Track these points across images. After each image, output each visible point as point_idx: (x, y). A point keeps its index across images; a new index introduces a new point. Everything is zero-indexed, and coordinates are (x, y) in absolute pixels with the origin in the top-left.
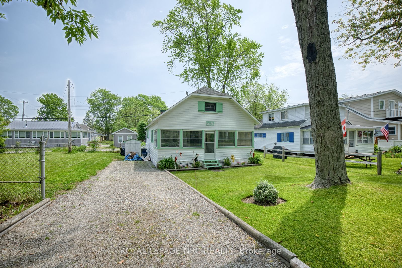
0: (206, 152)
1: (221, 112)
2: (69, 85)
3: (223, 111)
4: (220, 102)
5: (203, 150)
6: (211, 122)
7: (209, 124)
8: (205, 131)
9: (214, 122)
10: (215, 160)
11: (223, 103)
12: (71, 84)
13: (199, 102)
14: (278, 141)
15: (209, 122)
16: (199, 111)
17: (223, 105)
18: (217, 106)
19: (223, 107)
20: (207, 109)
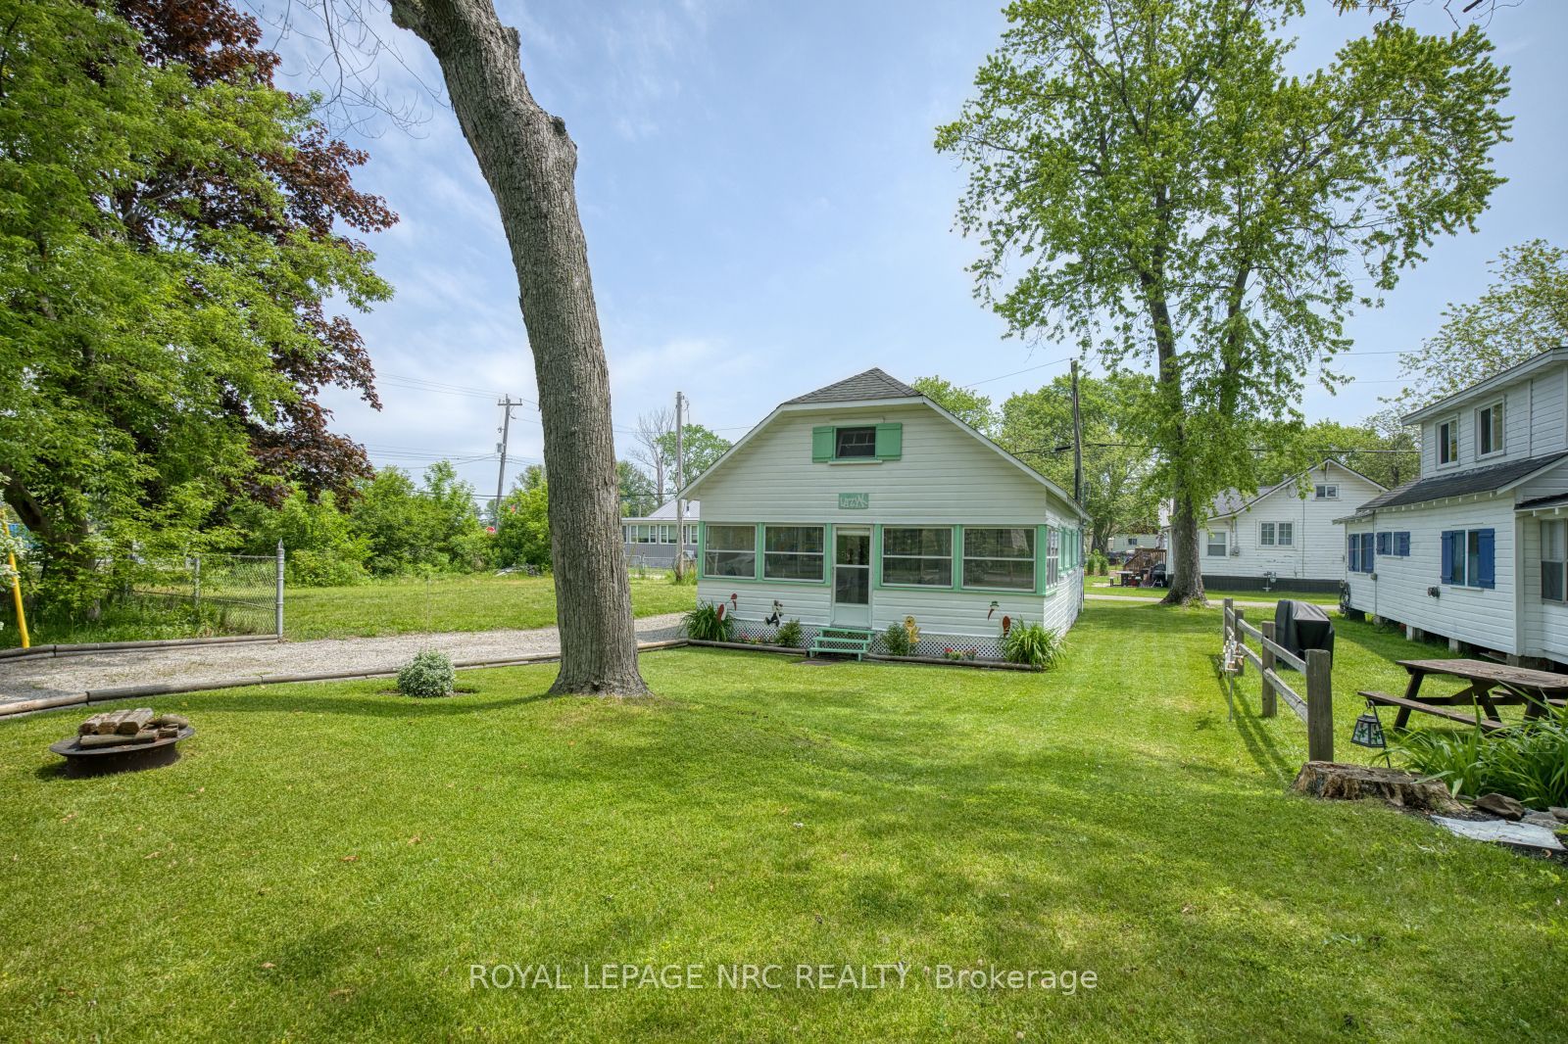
0: (837, 601)
1: (897, 457)
2: (679, 406)
3: (904, 451)
4: (891, 420)
5: (829, 591)
6: (855, 495)
7: (850, 501)
8: (835, 527)
9: (866, 495)
10: (869, 629)
11: (904, 422)
12: (683, 402)
13: (817, 432)
14: (1444, 581)
15: (849, 495)
16: (816, 460)
17: (905, 429)
18: (879, 436)
19: (905, 436)
20: (842, 453)
